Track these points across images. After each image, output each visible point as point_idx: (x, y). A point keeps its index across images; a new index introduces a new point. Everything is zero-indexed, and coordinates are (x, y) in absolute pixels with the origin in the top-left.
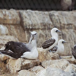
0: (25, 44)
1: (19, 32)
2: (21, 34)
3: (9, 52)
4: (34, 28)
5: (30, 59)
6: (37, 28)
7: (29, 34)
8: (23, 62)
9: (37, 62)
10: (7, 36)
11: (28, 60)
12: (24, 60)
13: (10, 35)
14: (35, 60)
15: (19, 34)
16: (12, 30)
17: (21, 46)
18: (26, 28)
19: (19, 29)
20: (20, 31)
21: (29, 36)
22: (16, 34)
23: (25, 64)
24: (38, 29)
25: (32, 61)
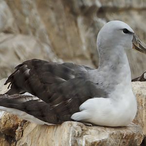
0: (87, 68)
1: (54, 20)
2: (61, 27)
3: (25, 100)
4: (110, 4)
5: (106, 127)
6: (122, 6)
7: (91, 29)
8: (80, 136)
9: (133, 135)
10: (10, 36)
11: (99, 129)
12: (85, 128)
13: (21, 31)
14: (125, 127)
15: (56, 29)
16: (25, 11)
17: (73, 77)
18: (81, 4)
19: (52, 9)
20: (57, 18)
21: (92, 35)
22: (43, 27)
23: (86, 142)
24: (128, 9)
25: (114, 131)
